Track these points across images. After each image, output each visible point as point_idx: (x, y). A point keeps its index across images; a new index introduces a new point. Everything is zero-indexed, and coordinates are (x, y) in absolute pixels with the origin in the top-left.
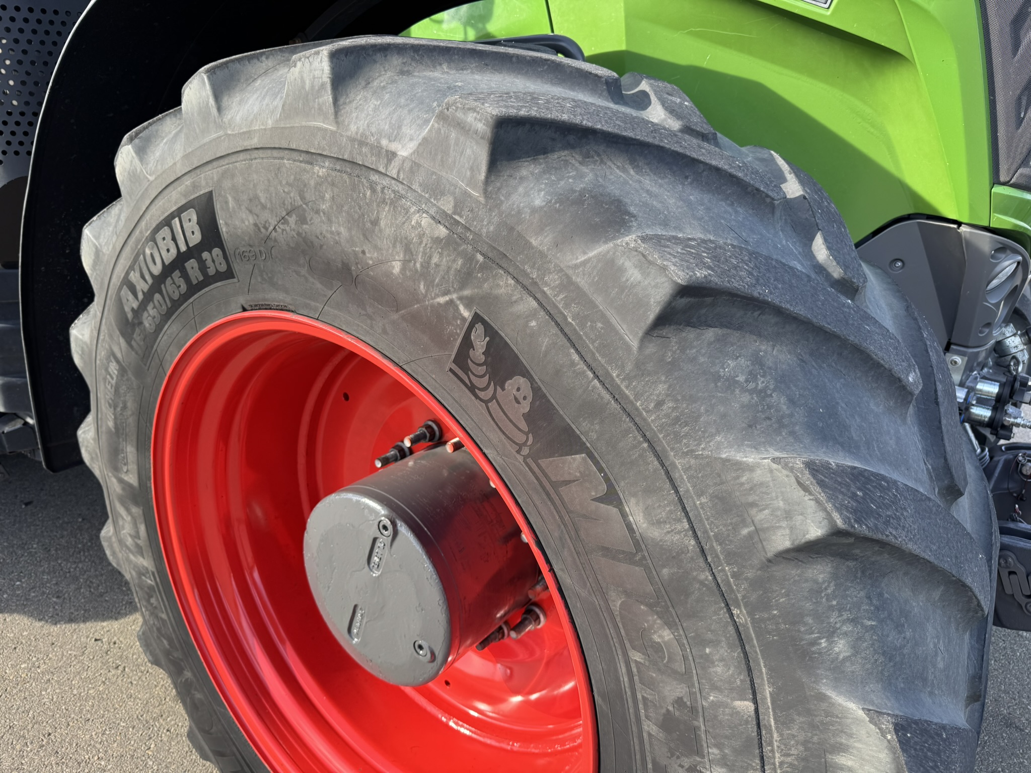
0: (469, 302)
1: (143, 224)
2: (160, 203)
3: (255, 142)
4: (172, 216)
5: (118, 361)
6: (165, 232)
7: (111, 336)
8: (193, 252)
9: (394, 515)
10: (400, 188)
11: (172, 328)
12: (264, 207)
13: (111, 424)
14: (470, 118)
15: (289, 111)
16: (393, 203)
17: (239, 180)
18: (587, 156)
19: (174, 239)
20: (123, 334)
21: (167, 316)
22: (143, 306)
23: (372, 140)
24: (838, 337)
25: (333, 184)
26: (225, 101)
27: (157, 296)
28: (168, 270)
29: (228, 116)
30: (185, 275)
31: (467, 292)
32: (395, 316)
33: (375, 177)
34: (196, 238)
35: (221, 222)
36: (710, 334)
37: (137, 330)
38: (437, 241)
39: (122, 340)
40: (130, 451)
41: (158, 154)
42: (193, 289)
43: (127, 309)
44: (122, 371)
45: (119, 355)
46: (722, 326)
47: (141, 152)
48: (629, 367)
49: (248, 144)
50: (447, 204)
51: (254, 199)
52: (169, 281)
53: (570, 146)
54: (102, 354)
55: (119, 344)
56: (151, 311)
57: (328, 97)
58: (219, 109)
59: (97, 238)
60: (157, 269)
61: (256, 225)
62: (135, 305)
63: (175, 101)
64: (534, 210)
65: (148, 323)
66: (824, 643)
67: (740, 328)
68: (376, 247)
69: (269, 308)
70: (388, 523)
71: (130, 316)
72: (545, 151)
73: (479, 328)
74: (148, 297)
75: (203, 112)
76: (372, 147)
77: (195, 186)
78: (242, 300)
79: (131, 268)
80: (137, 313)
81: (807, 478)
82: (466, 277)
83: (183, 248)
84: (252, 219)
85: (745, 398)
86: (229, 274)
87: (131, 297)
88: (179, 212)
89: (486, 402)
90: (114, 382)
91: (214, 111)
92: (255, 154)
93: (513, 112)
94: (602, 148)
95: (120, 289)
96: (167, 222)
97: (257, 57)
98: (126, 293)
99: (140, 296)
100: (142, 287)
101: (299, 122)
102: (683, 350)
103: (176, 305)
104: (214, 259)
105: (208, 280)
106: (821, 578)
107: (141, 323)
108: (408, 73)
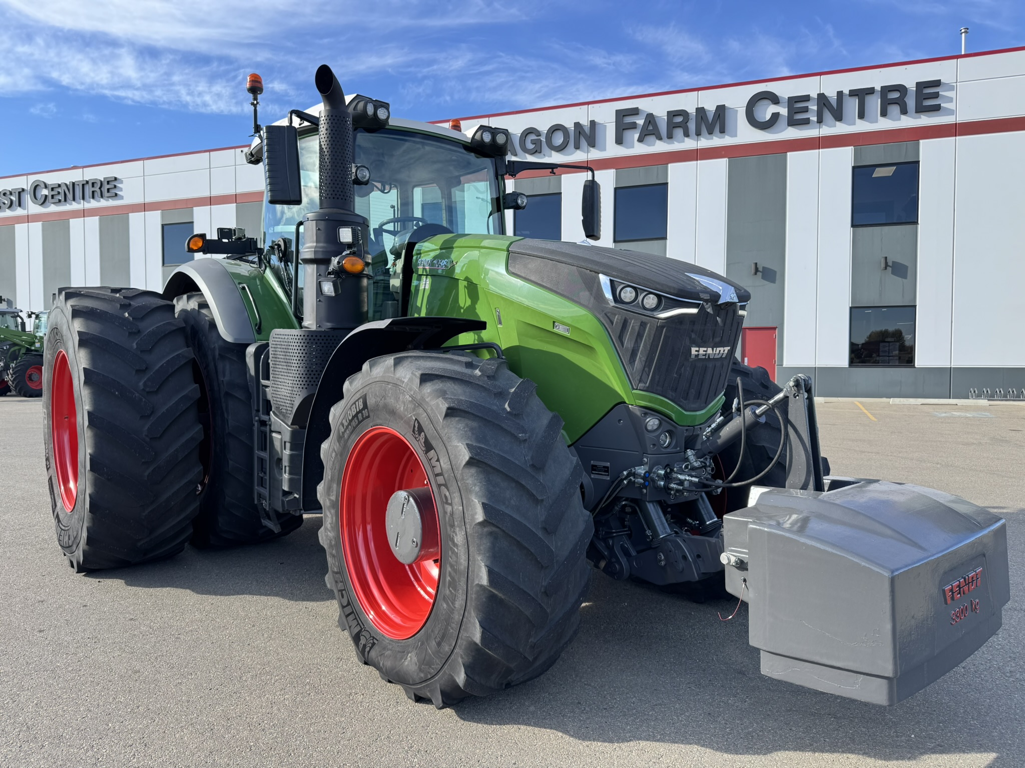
0: (414, 415)
1: (348, 405)
2: (353, 398)
3: (377, 380)
4: (356, 401)
5: (335, 452)
6: (354, 406)
7: (334, 443)
8: (360, 411)
9: (409, 495)
10: (404, 390)
11: (353, 437)
12: (377, 396)
13: (330, 477)
14: (417, 373)
15: (385, 372)
16: (403, 393)
17: (373, 390)
18: (442, 381)
19: (356, 408)
20: (338, 441)
21: (351, 433)
22: (345, 431)
23: (400, 379)
24: (491, 422)
25: (392, 389)
26: (372, 369)
27: (350, 427)
28: (353, 417)
29: (372, 373)
30: (358, 419)
31: (414, 413)
32: (402, 422)
33: (400, 387)
34: (361, 407)
35: (368, 401)
36: (457, 419)
37: (343, 439)
38: (409, 401)
39: (338, 444)
40: (335, 486)
41: (355, 383)
42: (360, 422)
43: (341, 432)
44: (336, 455)
45: (336, 449)
46: (460, 417)
47: (351, 383)
48: (441, 426)
49: (376, 380)
50: (412, 393)
51: (376, 394)
52: (353, 421)
53: (438, 379)
54: (331, 450)
55: (336, 446)
56: (348, 432)
57: (393, 369)
58: (371, 371)
59: (335, 411)
60: (350, 418)
61: (376, 402)
62: (343, 430)
63: (360, 369)
64: (428, 393)
65: (346, 436)
66: (473, 488)
67: (464, 418)
68: (399, 404)
69: (377, 425)
70: (407, 497)
71: (341, 434)
72: (433, 380)
73: (416, 421)
74: (347, 427)
75: (367, 371)
76: (400, 380)
77: (363, 392)
78: (371, 424)
79: (344, 419)
80: (343, 433)
81: (466, 446)
82: (414, 409)
83: (358, 410)
84: (375, 400)
85: (462, 432)
86: (368, 417)
87: (342, 428)
88: (358, 400)
89: (418, 441)
90: (333, 460)
91: (369, 372)
92: (378, 383)
93: (424, 372)
94: (447, 379)
95: (340, 425)
96: (355, 403)
97: (382, 357)
98: (341, 427)
99: (345, 427)
100: (346, 424)
101: (387, 375)
102: (451, 422)
103: (355, 428)
104: (365, 412)
105: (364, 419)
106: (473, 472)
107: (344, 436)
108: (412, 363)
